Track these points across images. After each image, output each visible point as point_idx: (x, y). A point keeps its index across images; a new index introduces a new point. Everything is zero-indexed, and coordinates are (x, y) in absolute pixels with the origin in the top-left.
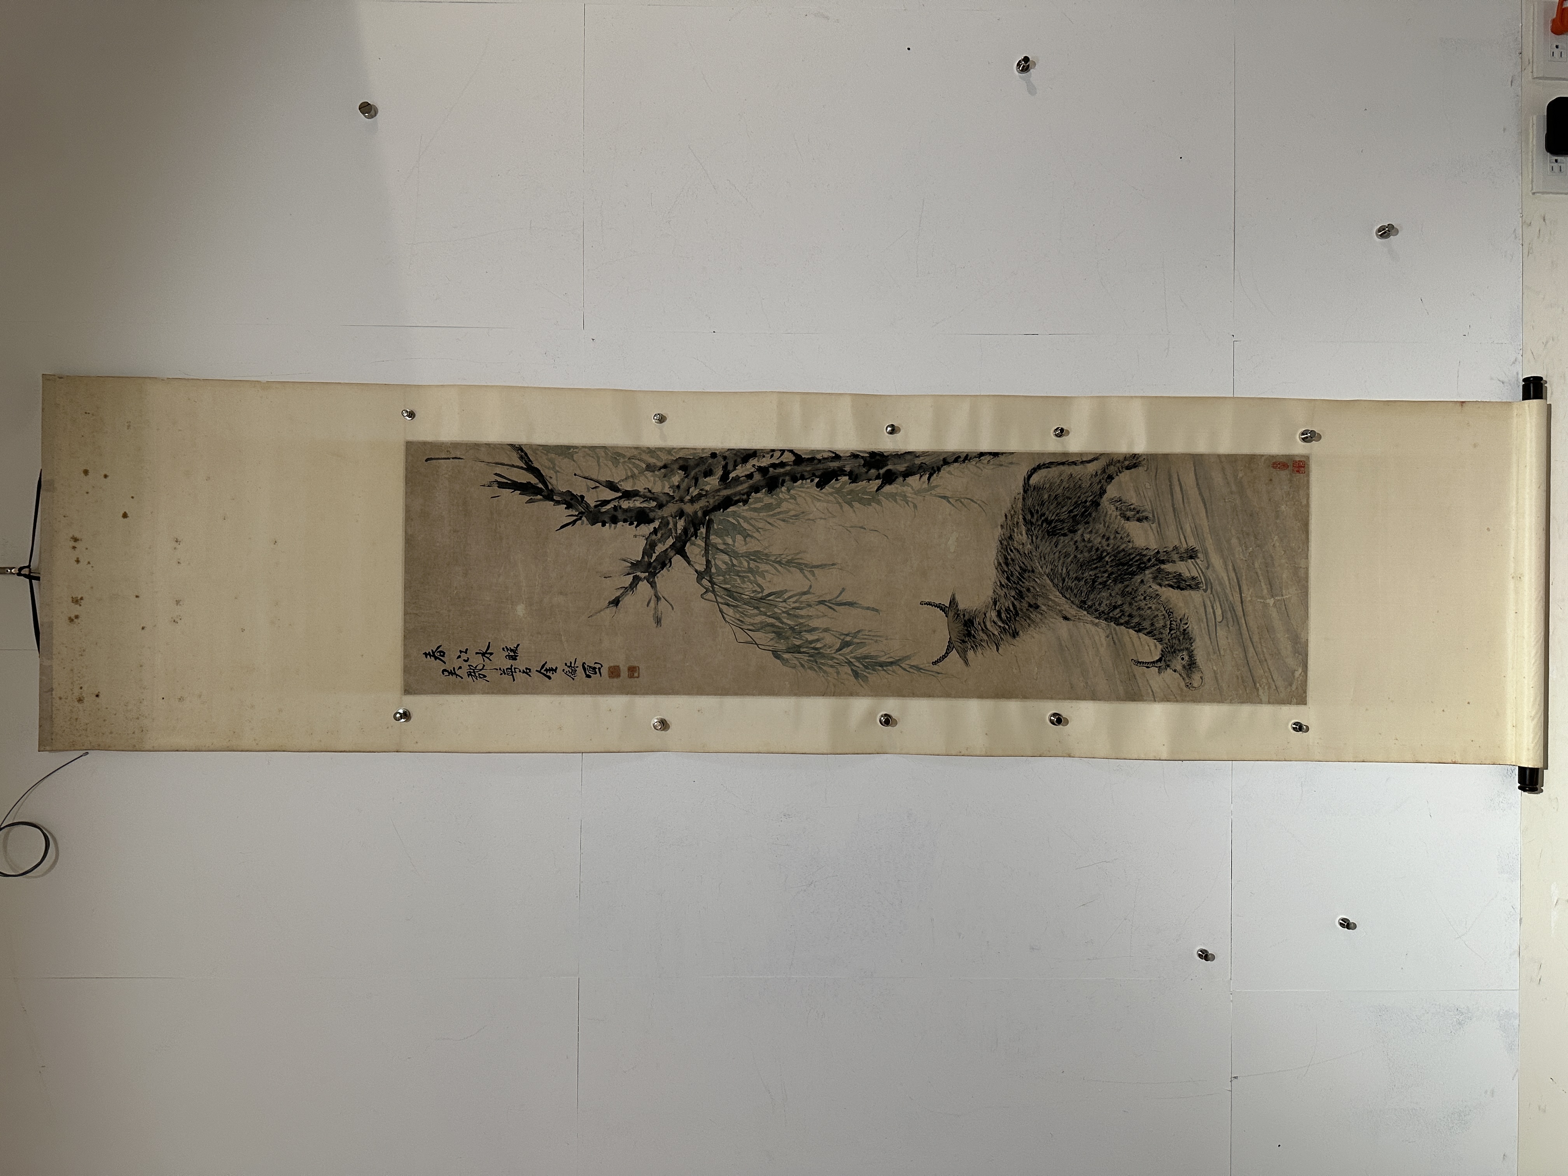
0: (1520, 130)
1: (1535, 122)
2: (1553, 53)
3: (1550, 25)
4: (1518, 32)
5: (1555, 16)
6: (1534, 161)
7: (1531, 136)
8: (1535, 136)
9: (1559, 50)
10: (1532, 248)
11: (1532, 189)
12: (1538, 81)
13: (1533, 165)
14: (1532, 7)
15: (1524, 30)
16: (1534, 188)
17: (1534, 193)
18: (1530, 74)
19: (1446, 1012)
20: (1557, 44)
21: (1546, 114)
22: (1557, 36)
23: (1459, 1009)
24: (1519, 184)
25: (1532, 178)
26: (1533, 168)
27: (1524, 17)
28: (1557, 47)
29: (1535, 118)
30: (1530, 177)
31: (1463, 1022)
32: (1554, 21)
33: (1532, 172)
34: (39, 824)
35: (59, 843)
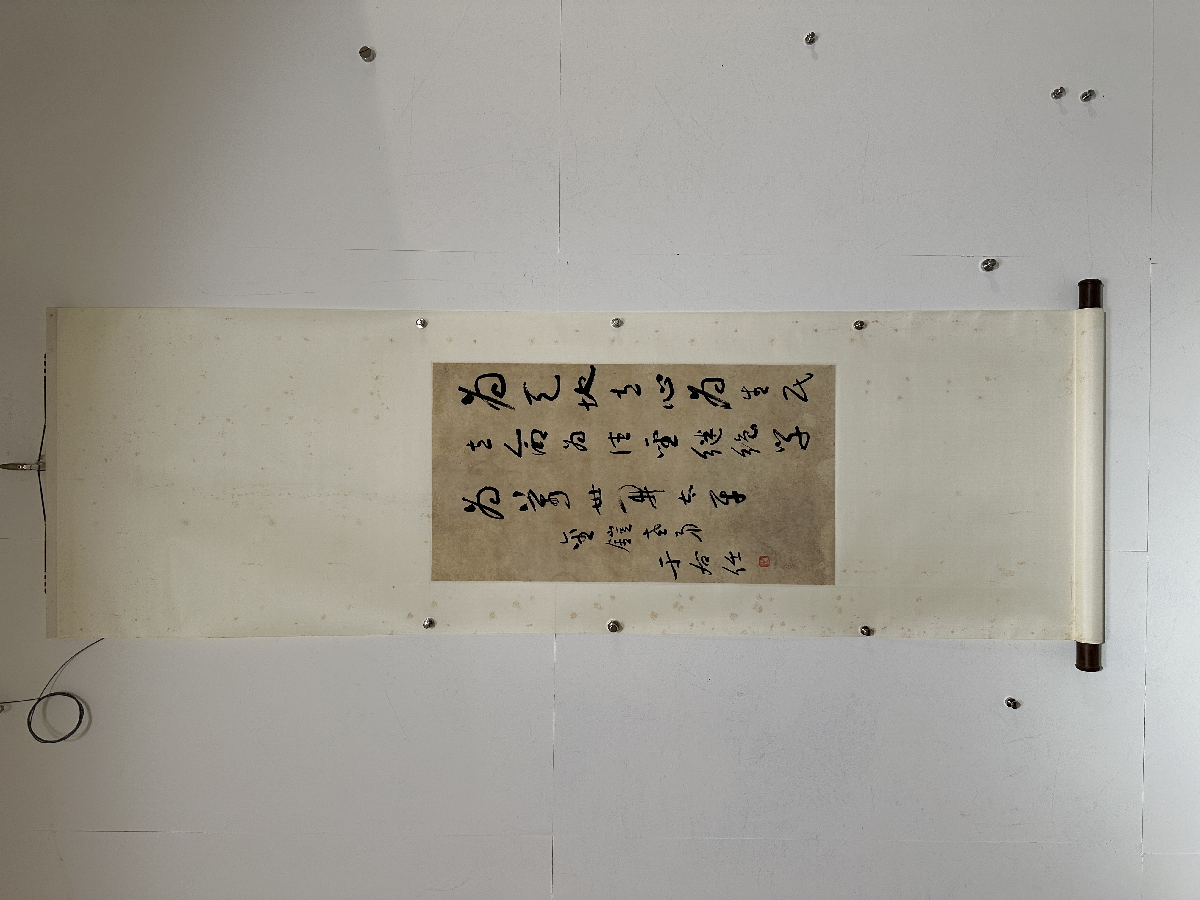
34: (74, 695)
35: (92, 711)
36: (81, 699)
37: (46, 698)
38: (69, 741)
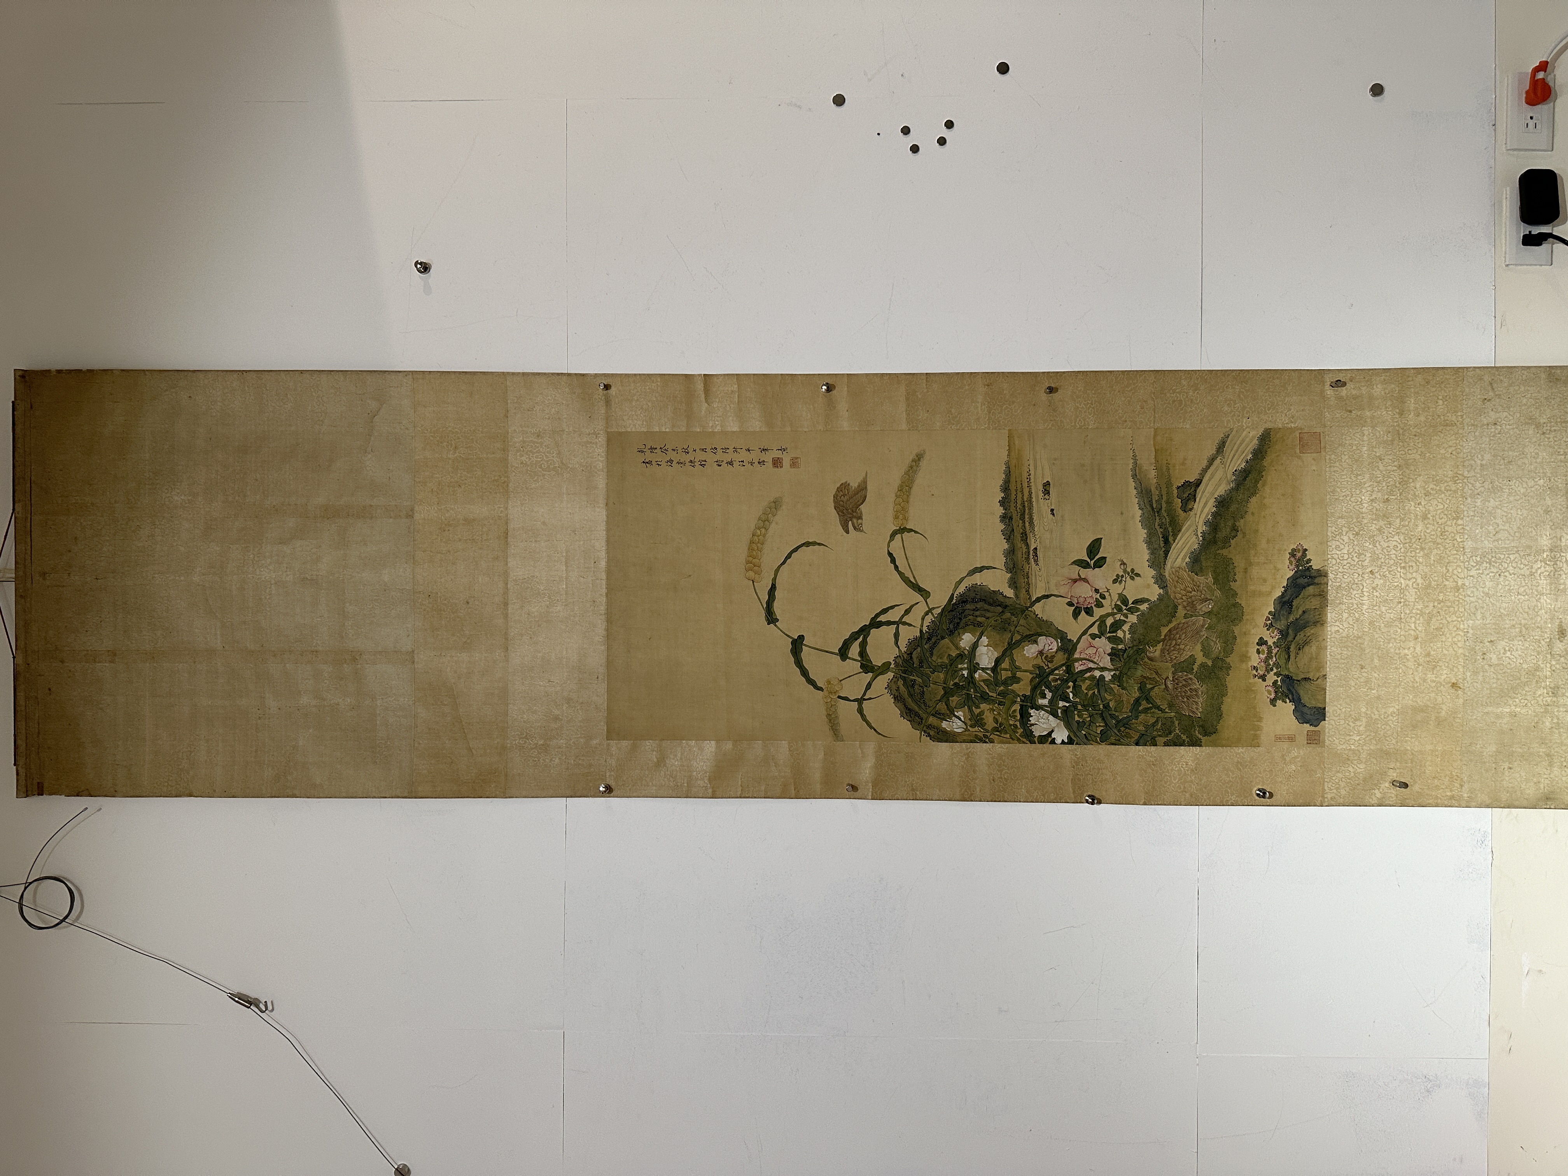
0: (1493, 203)
1: (1508, 193)
2: (1527, 124)
3: (1524, 96)
4: (1492, 104)
5: (1528, 88)
6: (1508, 234)
7: (1504, 209)
8: (1508, 206)
9: (1534, 121)
10: (1505, 320)
11: (1505, 261)
12: (1511, 152)
13: (1506, 238)
14: (1506, 79)
15: (1497, 101)
16: (1507, 259)
17: (1507, 265)
18: (1504, 146)
19: (1414, 1080)
20: (1532, 115)
21: (1518, 186)
22: (1534, 107)
23: (1427, 1076)
24: (1492, 257)
25: (1506, 249)
26: (1506, 240)
27: (1497, 90)
28: (1531, 118)
29: (1508, 188)
30: (1504, 249)
31: (1431, 1089)
32: (1527, 92)
33: (1505, 244)
34: (65, 879)
35: (84, 896)
36: (71, 883)
37: (35, 883)
38: (60, 928)
